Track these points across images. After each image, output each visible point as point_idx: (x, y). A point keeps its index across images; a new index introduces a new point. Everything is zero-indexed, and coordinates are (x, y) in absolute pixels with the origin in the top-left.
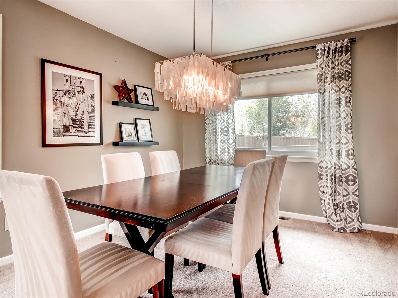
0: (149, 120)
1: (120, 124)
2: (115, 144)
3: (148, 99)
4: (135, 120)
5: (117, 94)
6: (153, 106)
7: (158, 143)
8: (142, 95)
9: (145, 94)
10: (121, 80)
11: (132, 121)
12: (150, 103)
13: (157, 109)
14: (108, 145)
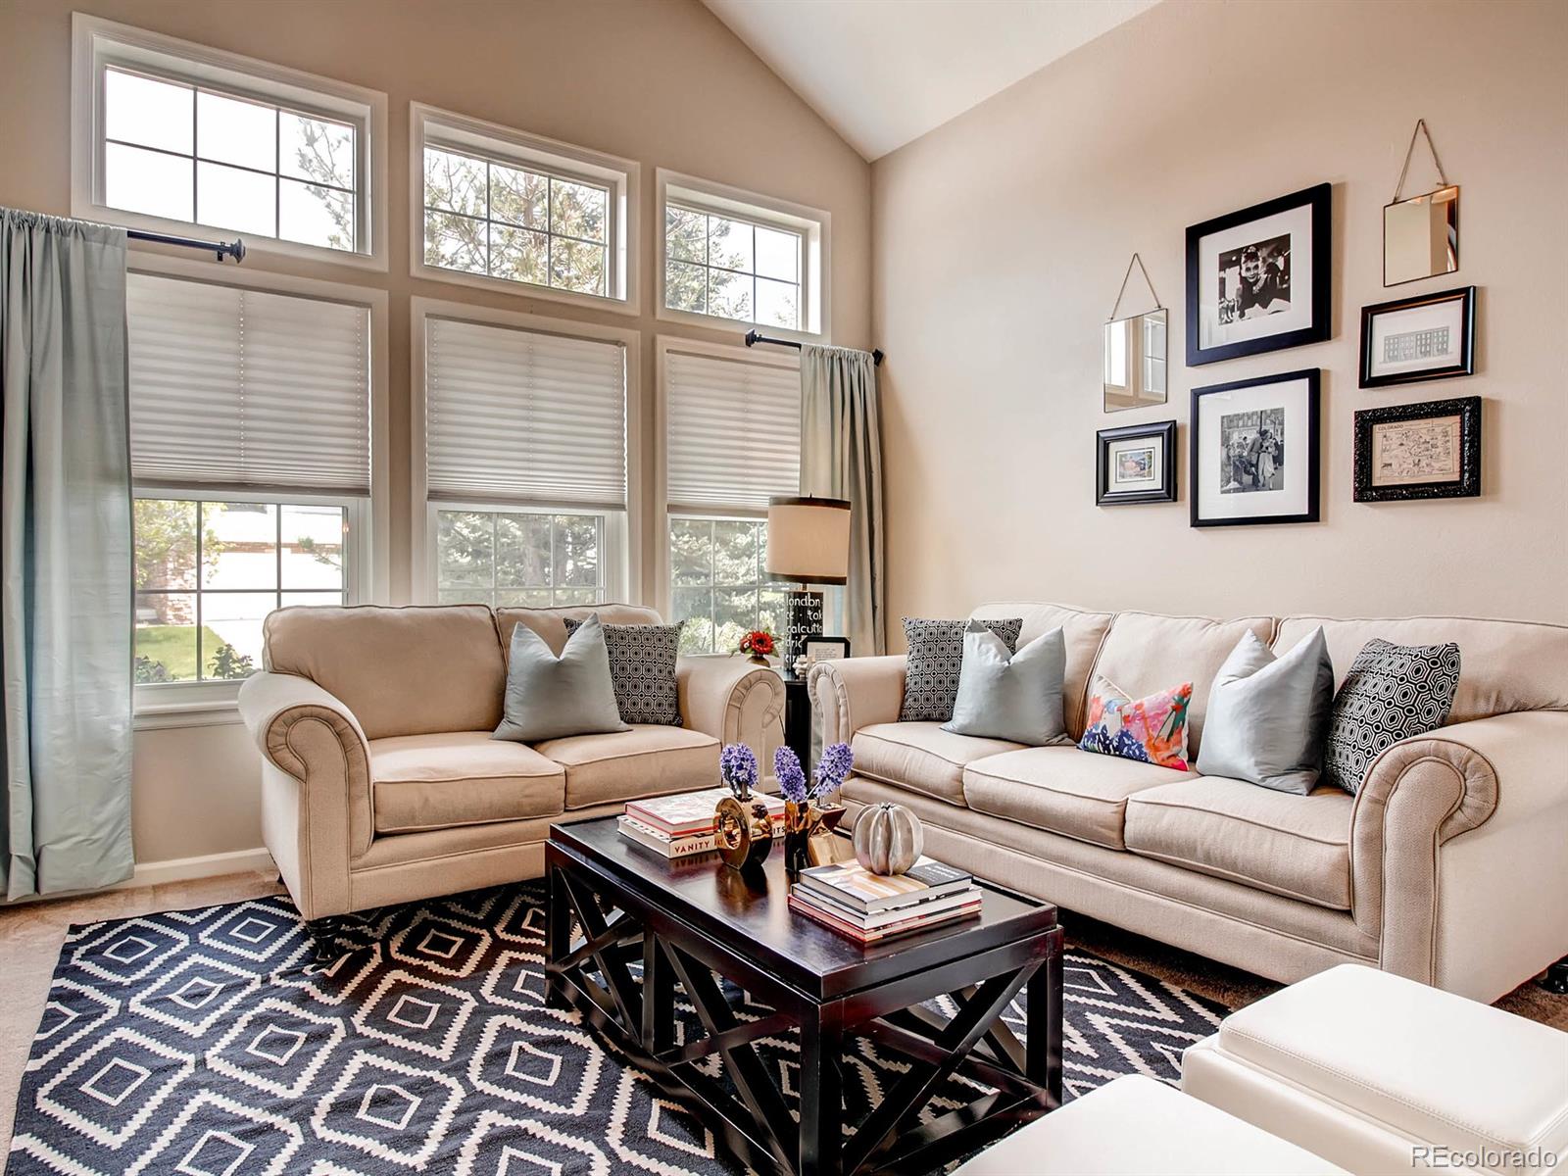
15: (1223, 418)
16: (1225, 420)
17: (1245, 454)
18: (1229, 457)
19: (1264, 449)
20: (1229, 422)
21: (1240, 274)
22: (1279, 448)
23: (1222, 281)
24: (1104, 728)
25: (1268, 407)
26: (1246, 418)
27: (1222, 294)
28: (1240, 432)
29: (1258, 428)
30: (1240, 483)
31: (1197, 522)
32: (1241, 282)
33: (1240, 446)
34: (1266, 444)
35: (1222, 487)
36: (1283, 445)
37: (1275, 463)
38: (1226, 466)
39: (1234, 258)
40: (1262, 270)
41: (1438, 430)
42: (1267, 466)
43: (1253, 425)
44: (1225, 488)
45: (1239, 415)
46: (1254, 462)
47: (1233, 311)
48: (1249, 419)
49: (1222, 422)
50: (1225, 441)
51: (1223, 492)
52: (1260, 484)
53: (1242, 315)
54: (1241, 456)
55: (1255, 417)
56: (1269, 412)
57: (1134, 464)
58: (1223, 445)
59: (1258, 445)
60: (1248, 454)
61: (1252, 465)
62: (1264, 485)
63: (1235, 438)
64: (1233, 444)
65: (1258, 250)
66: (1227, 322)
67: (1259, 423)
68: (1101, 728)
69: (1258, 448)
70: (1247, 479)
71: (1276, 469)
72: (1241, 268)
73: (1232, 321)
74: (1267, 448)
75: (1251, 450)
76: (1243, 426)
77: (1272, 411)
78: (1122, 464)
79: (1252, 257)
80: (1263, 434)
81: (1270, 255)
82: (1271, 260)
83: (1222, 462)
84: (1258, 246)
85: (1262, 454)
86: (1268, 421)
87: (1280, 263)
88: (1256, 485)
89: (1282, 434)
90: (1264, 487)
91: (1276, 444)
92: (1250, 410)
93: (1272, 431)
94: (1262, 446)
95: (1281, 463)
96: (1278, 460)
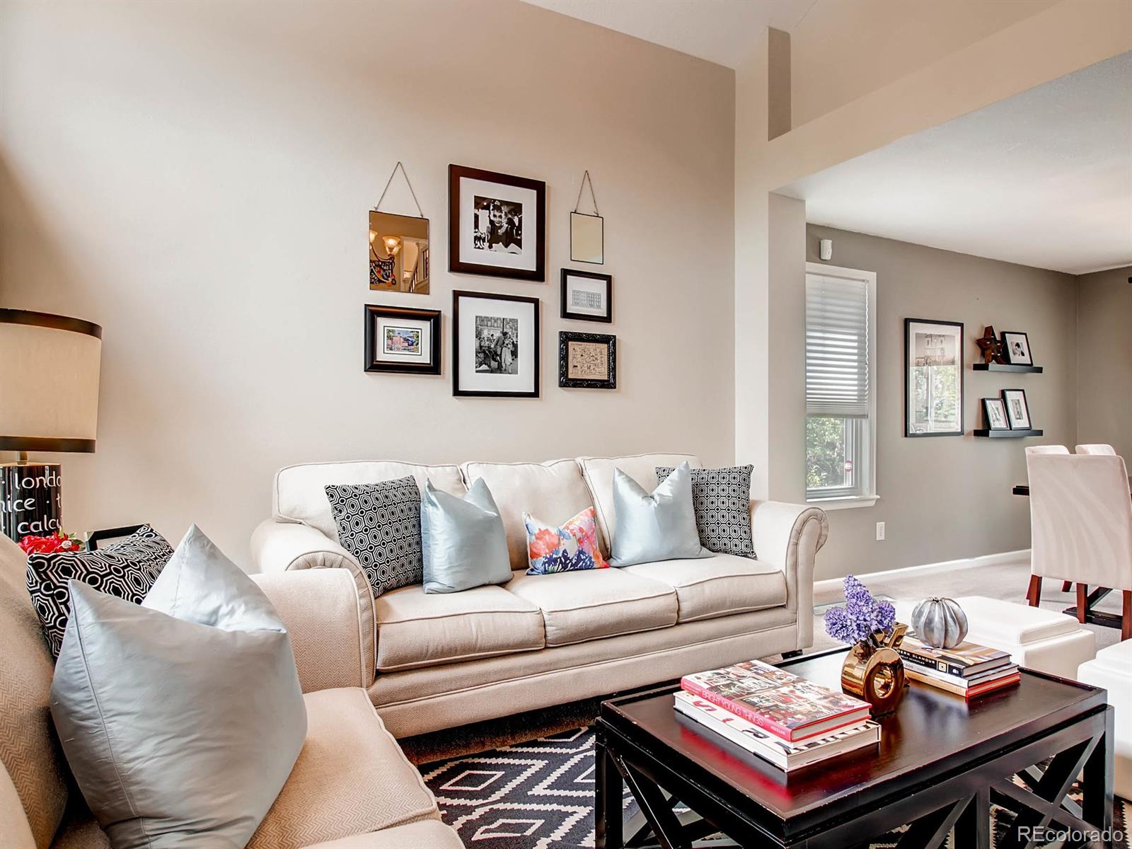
0: (1023, 391)
1: (983, 401)
2: (977, 433)
3: (1023, 354)
4: (1003, 393)
5: (979, 351)
6: (1032, 365)
7: (1040, 433)
8: (1014, 347)
9: (1018, 345)
10: (983, 327)
11: (997, 395)
12: (1026, 360)
13: (1039, 370)
14: (969, 434)
15: (477, 317)
16: (478, 319)
17: (492, 346)
18: (481, 347)
19: (505, 345)
20: (481, 321)
21: (489, 216)
22: (515, 346)
23: (476, 217)
24: (565, 551)
25: (508, 316)
26: (493, 321)
27: (476, 226)
28: (489, 330)
29: (502, 330)
30: (489, 366)
31: (457, 392)
32: (490, 223)
33: (489, 340)
34: (507, 342)
35: (476, 367)
36: (517, 344)
37: (512, 356)
38: (479, 353)
39: (485, 204)
40: (504, 221)
41: (598, 350)
42: (507, 357)
43: (497, 327)
44: (478, 369)
45: (488, 318)
46: (499, 353)
47: (484, 241)
48: (495, 321)
49: (476, 320)
50: (478, 335)
51: (477, 372)
52: (503, 369)
53: (490, 247)
54: (489, 347)
55: (499, 321)
56: (508, 320)
57: (402, 340)
58: (476, 337)
59: (501, 342)
60: (495, 347)
61: (497, 355)
62: (505, 370)
63: (485, 334)
64: (484, 338)
65: (501, 205)
66: (479, 248)
67: (502, 326)
68: (561, 552)
69: (501, 343)
70: (494, 364)
71: (513, 360)
72: (490, 213)
73: (483, 248)
74: (507, 345)
75: (497, 344)
76: (491, 326)
77: (510, 319)
78: (390, 338)
79: (498, 208)
80: (505, 334)
81: (510, 212)
82: (510, 216)
83: (476, 349)
84: (503, 203)
85: (504, 348)
86: (508, 326)
87: (516, 220)
88: (499, 369)
89: (517, 336)
90: (506, 371)
91: (513, 343)
92: (496, 316)
93: (510, 333)
94: (504, 343)
95: (516, 357)
96: (514, 354)
